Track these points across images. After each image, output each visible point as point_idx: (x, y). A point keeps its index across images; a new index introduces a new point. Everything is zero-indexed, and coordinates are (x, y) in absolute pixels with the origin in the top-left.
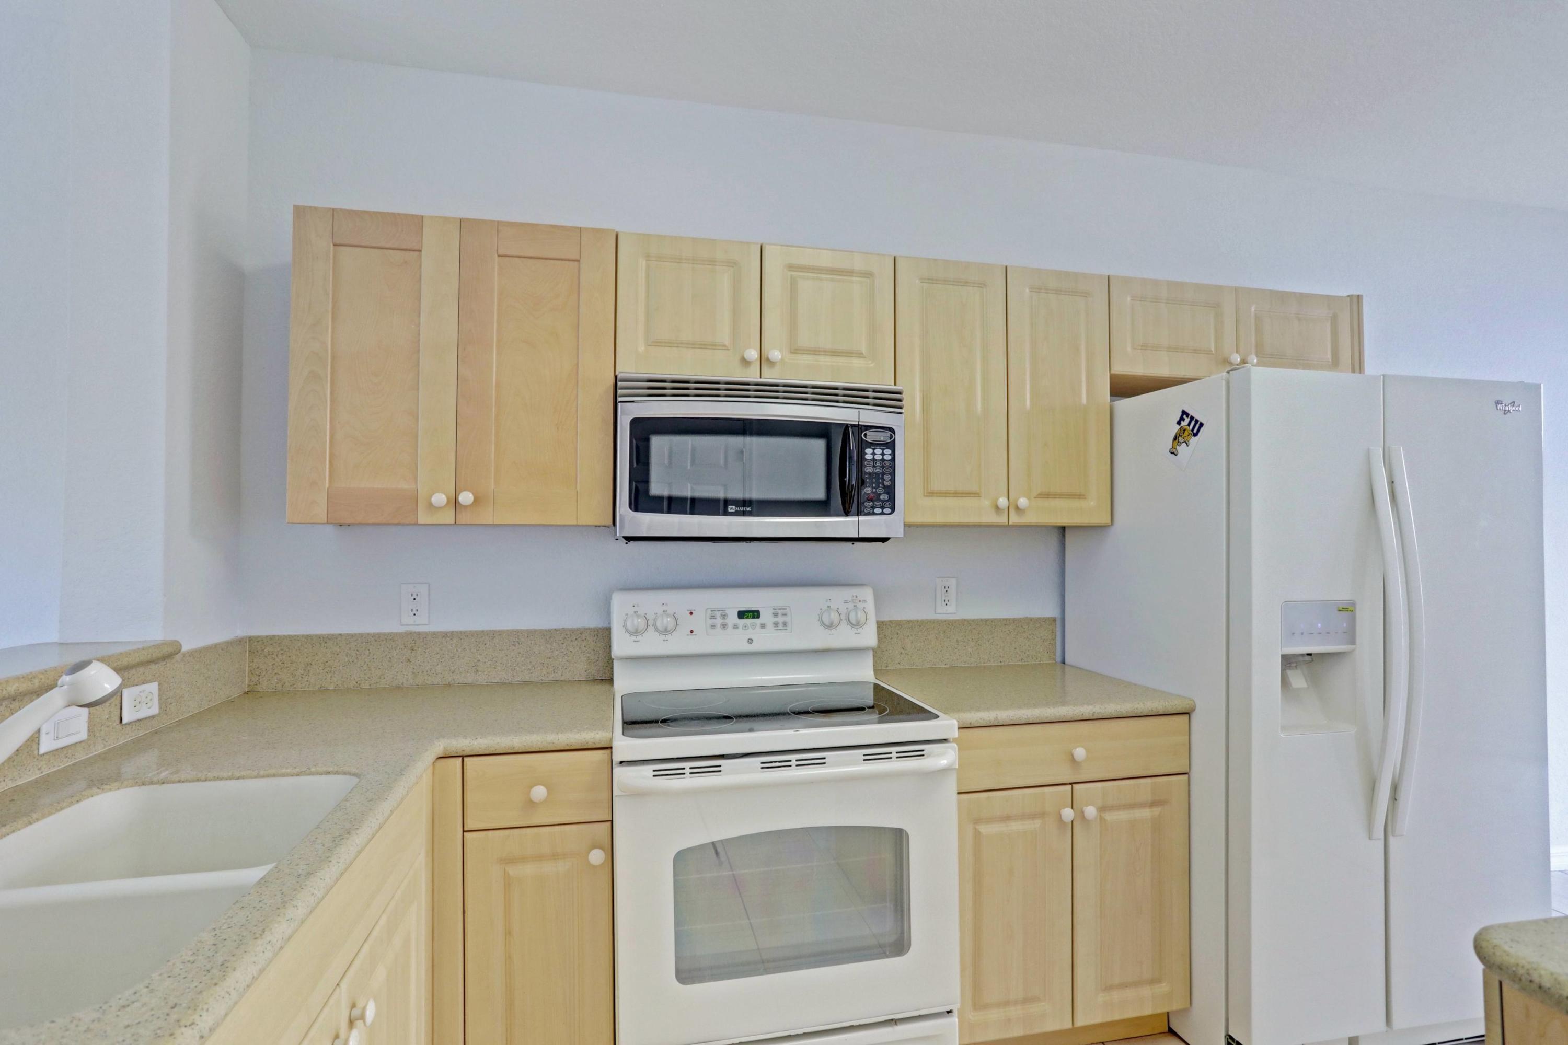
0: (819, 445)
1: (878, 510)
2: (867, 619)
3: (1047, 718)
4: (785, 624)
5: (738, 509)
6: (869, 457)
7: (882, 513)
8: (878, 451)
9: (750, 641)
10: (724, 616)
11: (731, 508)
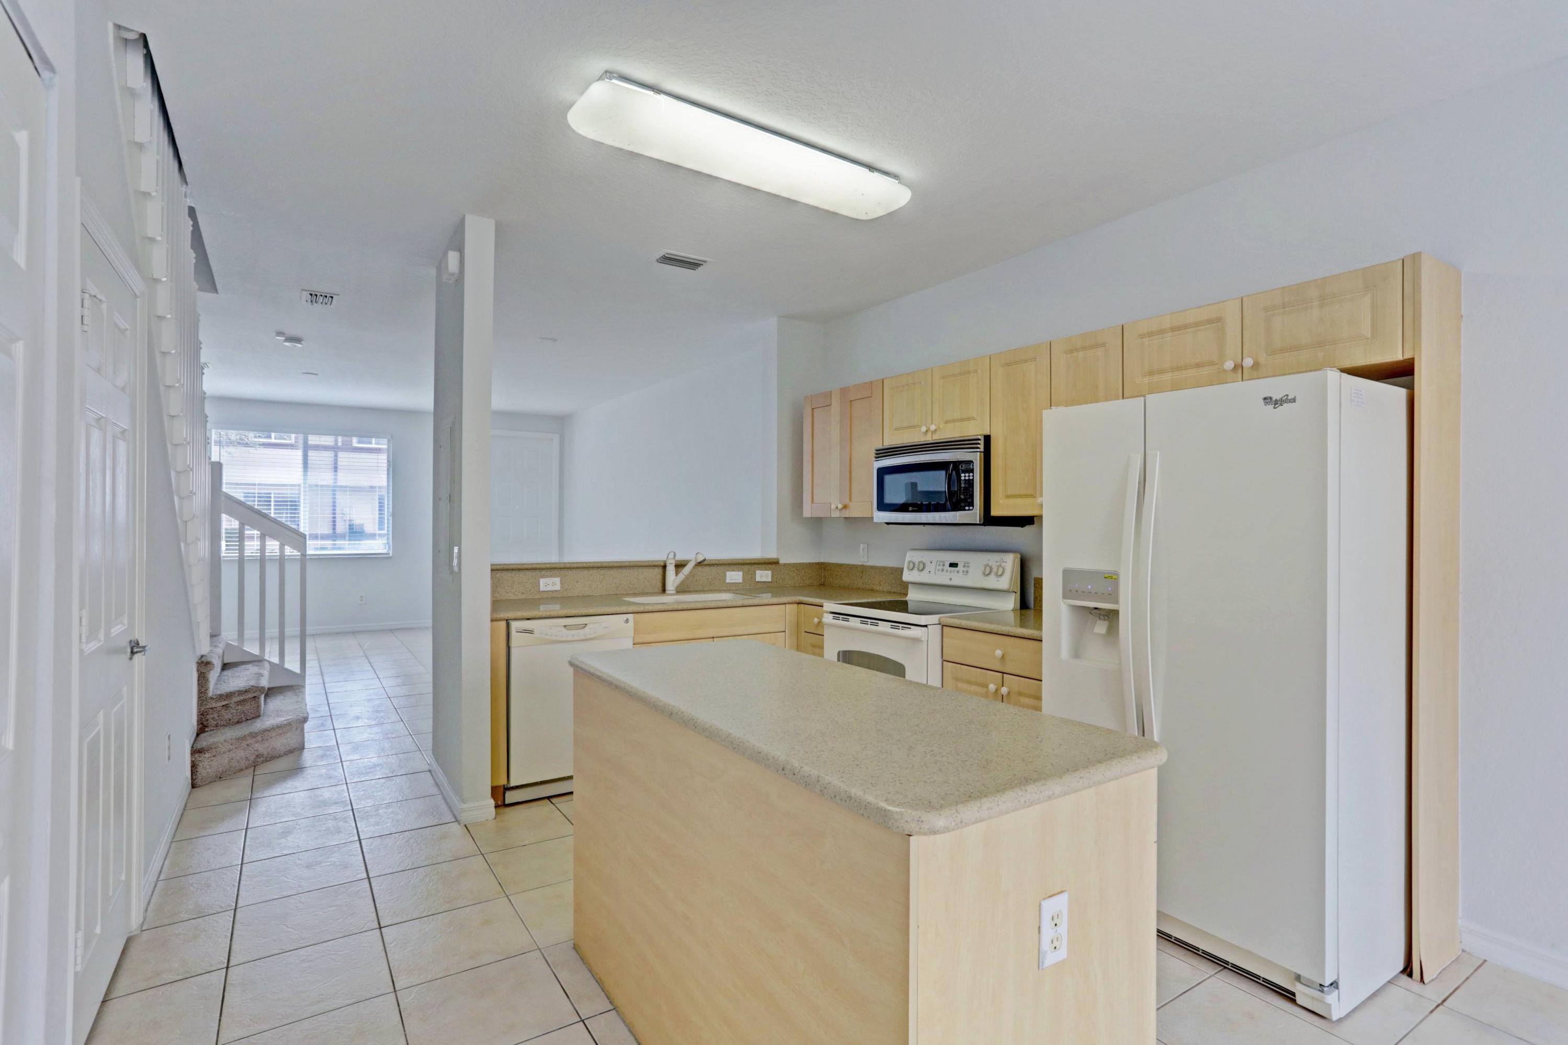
0: (942, 474)
1: (967, 508)
2: (1001, 575)
3: (984, 629)
4: (967, 572)
5: (914, 509)
6: (963, 478)
7: (969, 510)
8: (967, 475)
9: (951, 579)
10: (944, 565)
11: (910, 509)
